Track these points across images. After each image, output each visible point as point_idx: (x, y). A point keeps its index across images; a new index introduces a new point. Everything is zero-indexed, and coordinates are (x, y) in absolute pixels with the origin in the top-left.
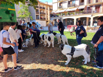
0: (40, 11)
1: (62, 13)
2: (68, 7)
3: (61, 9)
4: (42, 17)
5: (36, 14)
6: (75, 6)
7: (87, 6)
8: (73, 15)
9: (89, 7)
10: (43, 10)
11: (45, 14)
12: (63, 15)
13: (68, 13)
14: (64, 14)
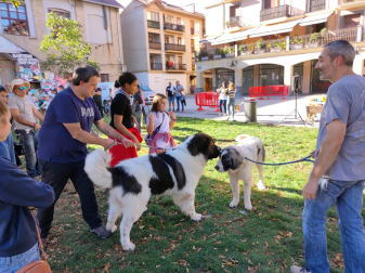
0: (167, 38)
1: (239, 43)
2: (263, 18)
3: (237, 28)
4: (171, 59)
5: (149, 51)
6: (288, 16)
7: (339, 12)
8: (278, 49)
9: (346, 17)
10: (176, 36)
11: (183, 48)
12: (243, 54)
13: (258, 44)
14: (245, 49)
